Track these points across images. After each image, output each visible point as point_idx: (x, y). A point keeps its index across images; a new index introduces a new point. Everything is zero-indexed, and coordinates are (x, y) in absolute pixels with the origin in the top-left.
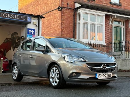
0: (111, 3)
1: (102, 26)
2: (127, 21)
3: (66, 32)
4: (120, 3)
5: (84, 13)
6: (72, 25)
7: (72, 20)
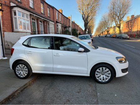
0: (30, 7)
1: (29, 21)
2: (37, 20)
3: (7, 23)
4: (34, 8)
5: (18, 11)
6: (10, 18)
7: (10, 15)
